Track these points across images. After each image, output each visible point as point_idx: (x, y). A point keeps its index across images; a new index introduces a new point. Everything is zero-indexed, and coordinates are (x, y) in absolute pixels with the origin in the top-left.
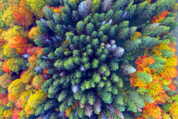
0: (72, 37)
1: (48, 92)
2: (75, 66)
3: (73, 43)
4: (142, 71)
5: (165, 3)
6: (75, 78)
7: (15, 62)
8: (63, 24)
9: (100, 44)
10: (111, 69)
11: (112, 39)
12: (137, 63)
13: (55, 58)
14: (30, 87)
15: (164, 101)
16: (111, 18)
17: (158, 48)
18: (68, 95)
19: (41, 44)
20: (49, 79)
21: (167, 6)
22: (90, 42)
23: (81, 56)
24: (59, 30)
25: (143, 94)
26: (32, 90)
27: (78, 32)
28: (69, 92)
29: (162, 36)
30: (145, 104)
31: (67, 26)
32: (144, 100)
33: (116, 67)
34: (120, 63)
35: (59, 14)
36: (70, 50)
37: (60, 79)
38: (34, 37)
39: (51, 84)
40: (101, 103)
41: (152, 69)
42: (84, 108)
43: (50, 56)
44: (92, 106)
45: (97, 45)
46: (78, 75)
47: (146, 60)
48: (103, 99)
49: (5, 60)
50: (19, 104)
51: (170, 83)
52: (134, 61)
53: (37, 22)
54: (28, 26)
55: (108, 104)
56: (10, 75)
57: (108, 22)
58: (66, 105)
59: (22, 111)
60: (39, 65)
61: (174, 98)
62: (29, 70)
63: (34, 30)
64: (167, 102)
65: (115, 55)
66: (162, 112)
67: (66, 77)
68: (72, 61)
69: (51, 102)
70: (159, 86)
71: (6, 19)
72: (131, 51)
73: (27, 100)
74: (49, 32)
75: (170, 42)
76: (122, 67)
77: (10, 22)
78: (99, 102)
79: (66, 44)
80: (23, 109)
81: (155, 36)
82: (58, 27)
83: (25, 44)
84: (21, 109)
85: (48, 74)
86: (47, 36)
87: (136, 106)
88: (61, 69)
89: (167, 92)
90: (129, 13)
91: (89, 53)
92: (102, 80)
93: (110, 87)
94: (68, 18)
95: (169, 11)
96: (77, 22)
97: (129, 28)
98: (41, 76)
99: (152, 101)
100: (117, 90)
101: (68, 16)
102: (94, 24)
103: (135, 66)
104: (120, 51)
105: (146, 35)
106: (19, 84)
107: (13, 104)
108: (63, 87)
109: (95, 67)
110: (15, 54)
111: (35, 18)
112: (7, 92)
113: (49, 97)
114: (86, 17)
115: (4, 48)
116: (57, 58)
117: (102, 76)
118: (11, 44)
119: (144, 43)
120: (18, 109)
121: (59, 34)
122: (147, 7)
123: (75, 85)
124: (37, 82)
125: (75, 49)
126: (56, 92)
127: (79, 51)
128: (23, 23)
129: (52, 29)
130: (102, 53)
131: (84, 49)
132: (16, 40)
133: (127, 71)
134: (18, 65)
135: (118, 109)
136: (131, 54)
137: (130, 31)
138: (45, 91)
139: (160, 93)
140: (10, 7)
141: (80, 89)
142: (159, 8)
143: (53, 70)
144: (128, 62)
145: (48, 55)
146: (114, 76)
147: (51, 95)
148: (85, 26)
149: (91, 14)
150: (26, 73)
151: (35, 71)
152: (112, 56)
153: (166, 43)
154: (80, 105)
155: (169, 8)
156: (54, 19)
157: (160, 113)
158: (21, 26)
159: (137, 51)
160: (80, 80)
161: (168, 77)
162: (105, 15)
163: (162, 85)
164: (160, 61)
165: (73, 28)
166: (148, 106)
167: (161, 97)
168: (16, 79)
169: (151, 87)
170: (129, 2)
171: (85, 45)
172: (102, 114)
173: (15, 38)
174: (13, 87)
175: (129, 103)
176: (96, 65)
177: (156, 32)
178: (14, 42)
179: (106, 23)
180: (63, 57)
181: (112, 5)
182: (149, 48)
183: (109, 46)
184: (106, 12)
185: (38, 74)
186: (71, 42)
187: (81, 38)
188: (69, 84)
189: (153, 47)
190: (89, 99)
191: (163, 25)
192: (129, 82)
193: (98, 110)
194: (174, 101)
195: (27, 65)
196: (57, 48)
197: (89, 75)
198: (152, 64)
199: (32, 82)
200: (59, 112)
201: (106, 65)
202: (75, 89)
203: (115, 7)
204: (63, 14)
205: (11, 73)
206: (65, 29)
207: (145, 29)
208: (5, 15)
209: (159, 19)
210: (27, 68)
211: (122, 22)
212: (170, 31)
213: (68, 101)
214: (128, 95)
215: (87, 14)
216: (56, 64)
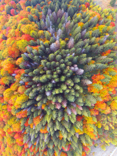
0: (45, 63)
1: (29, 96)
2: (48, 80)
3: (46, 66)
4: (96, 83)
5: (108, 46)
6: (48, 87)
7: (7, 79)
8: (39, 55)
9: (66, 67)
10: (75, 82)
11: (75, 64)
12: (93, 78)
13: (33, 75)
14: (17, 93)
15: (108, 100)
16: (74, 52)
17: (106, 70)
18: (43, 97)
19: (24, 67)
20: (29, 88)
21: (110, 48)
22: (59, 66)
23: (52, 74)
24: (36, 59)
25: (96, 96)
26: (18, 95)
27: (50, 60)
28: (44, 95)
29: (109, 63)
30: (97, 102)
31: (42, 56)
32: (96, 100)
33: (78, 81)
34: (81, 79)
35: (37, 50)
36: (44, 70)
37: (37, 88)
38: (19, 63)
39: (31, 91)
40: (67, 102)
41: (103, 82)
42: (55, 105)
43: (30, 74)
44: (60, 103)
45: (64, 67)
46: (50, 85)
47: (99, 77)
48: (68, 99)
49: (1, 78)
50: (11, 102)
51: (113, 90)
52: (91, 77)
53: (22, 55)
54: (16, 57)
55: (72, 102)
56: (4, 86)
57: (71, 54)
58: (42, 103)
59: (13, 106)
60: (22, 80)
61: (114, 98)
62: (16, 83)
63: (19, 60)
64: (110, 100)
65: (77, 74)
66: (106, 106)
67: (41, 87)
68: (46, 77)
69: (31, 101)
70: (106, 92)
71: (4, 54)
72: (89, 72)
73: (15, 100)
74: (29, 60)
75: (114, 67)
76: (82, 81)
77: (6, 56)
78: (66, 101)
79: (41, 67)
80: (13, 105)
81: (105, 63)
82: (36, 57)
83: (13, 68)
84: (12, 105)
85: (28, 85)
86: (28, 63)
87: (91, 103)
88: (38, 82)
89: (110, 95)
90: (86, 49)
91: (58, 72)
92: (68, 88)
93: (73, 93)
94: (43, 52)
95: (111, 50)
96: (49, 54)
97: (87, 58)
98: (24, 87)
99: (101, 100)
100: (79, 94)
101: (43, 51)
102: (62, 55)
103: (91, 80)
104: (81, 71)
105: (98, 62)
106: (10, 91)
107: (7, 102)
108: (40, 93)
109: (62, 80)
110: (7, 74)
111: (21, 53)
112: (3, 96)
113: (30, 98)
114: (56, 51)
115: (1, 71)
116: (35, 75)
117: (68, 86)
118: (5, 68)
119: (97, 67)
120: (10, 105)
121: (36, 61)
122: (97, 47)
123: (48, 91)
124: (21, 90)
125: (48, 70)
126: (35, 95)
127: (51, 71)
128: (13, 56)
129: (32, 58)
130: (68, 72)
131: (54, 70)
132: (8, 66)
133: (86, 83)
134: (9, 81)
135: (78, 105)
136: (88, 73)
137: (87, 60)
138: (27, 95)
139: (107, 95)
140: (7, 48)
141: (52, 94)
142: (105, 48)
143: (32, 82)
144: (87, 78)
145: (28, 74)
146: (77, 86)
147: (31, 97)
148: (55, 56)
149: (59, 50)
150: (14, 85)
151: (19, 83)
152: (75, 74)
153: (112, 67)
154: (52, 103)
155: (111, 48)
156: (33, 53)
157: (105, 106)
158: (12, 58)
159: (93, 71)
160: (52, 89)
161: (113, 87)
162: (69, 51)
163: (109, 91)
164: (108, 78)
165: (46, 57)
166: (99, 103)
167: (107, 98)
168: (8, 88)
169: (101, 92)
170: (86, 44)
171: (55, 68)
172: (67, 108)
173: (8, 65)
174: (6, 93)
175: (87, 101)
176: (63, 79)
177: (105, 61)
178: (7, 67)
179: (70, 55)
180: (39, 75)
181: (74, 45)
182: (101, 70)
183: (73, 68)
184: (70, 49)
185: (22, 85)
186: (45, 66)
187: (52, 63)
188: (44, 91)
189: (103, 69)
190: (58, 99)
191: (109, 57)
192: (87, 90)
193: (65, 106)
194: (114, 100)
195: (14, 80)
196: (35, 70)
197: (58, 85)
198: (103, 79)
199: (18, 90)
200: (37, 107)
201: (71, 79)
202: (48, 94)
203: (76, 46)
204: (39, 50)
205: (4, 85)
206: (41, 58)
207: (97, 59)
208: (4, 53)
209: (106, 54)
210: (14, 82)
211: (82, 54)
212: (113, 61)
213: (43, 100)
214: (86, 97)
215: (56, 50)
216: (34, 79)
